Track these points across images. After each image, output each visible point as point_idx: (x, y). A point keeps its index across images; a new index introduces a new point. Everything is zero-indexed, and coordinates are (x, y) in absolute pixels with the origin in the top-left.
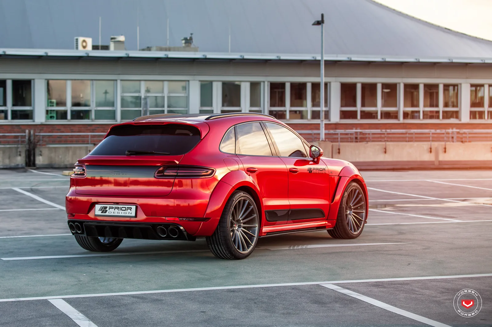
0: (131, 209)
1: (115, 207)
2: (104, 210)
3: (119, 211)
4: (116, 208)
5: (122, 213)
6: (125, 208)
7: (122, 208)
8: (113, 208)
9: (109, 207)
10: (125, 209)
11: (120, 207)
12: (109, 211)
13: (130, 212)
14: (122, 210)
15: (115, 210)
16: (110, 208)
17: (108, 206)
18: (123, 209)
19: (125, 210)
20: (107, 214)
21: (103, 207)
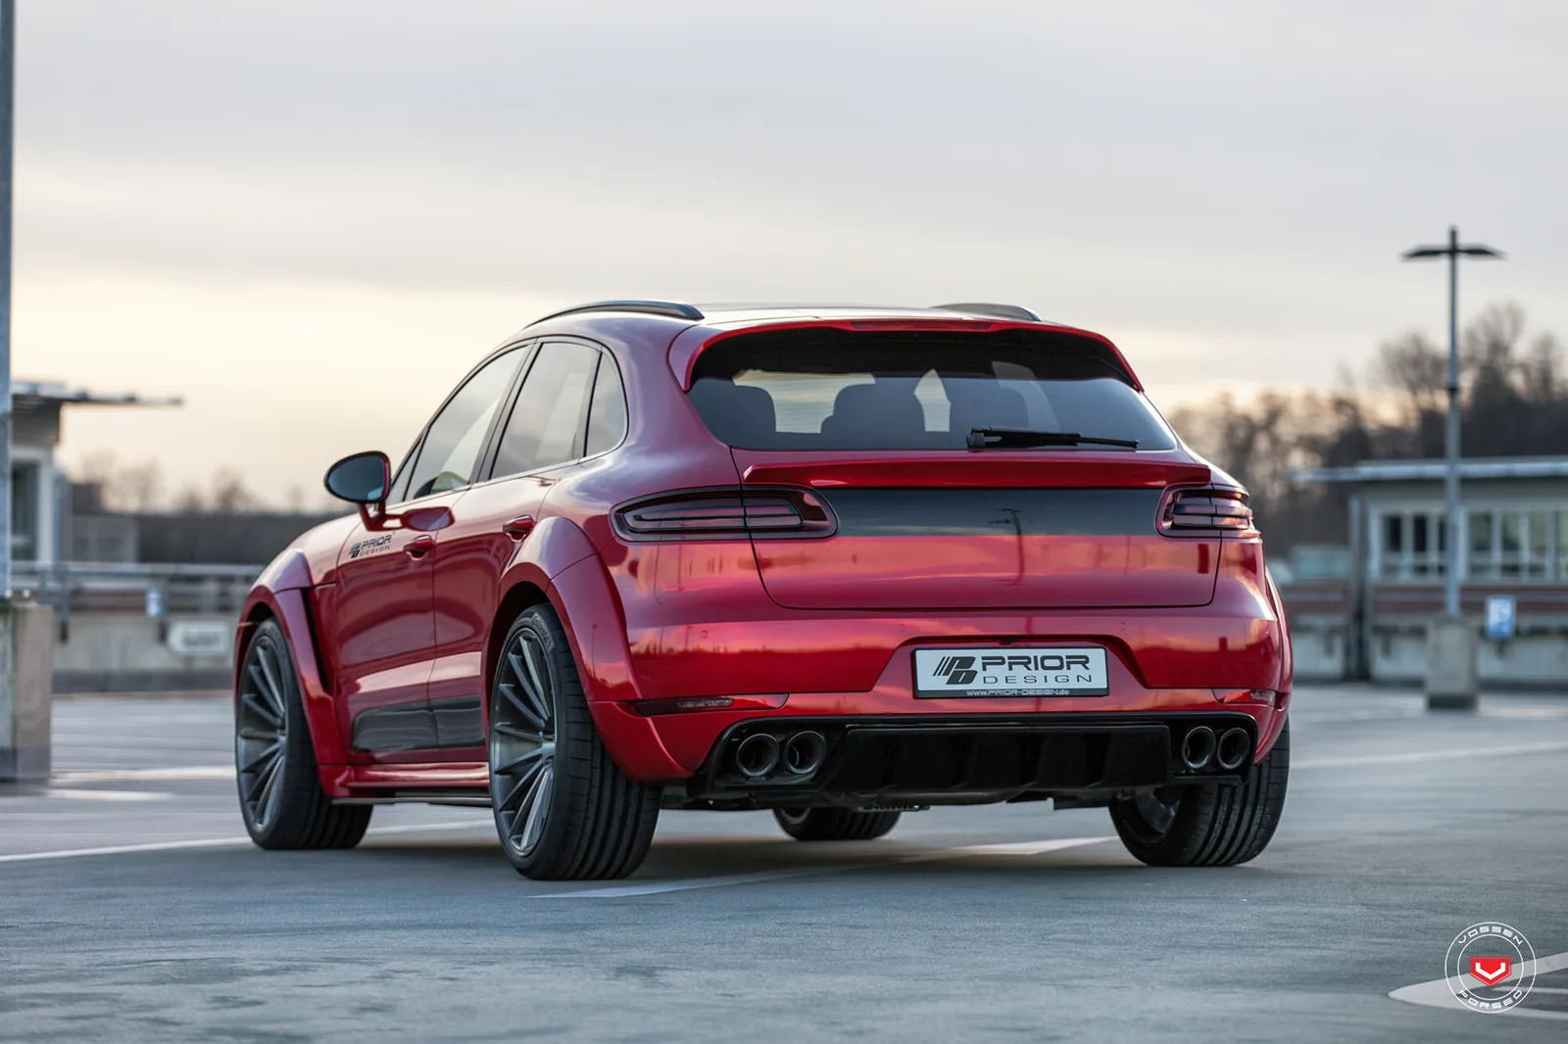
0: (1084, 661)
1: (1009, 658)
2: (961, 671)
3: (1033, 672)
4: (1014, 661)
5: (1044, 681)
6: (1060, 658)
7: (1043, 658)
8: (1003, 663)
9: (983, 658)
10: (1057, 663)
11: (1036, 658)
12: (985, 674)
13: (1085, 673)
14: (1044, 668)
15: (1011, 669)
16: (987, 662)
17: (978, 654)
18: (1047, 663)
19: (1061, 667)
20: (977, 685)
21: (954, 659)
